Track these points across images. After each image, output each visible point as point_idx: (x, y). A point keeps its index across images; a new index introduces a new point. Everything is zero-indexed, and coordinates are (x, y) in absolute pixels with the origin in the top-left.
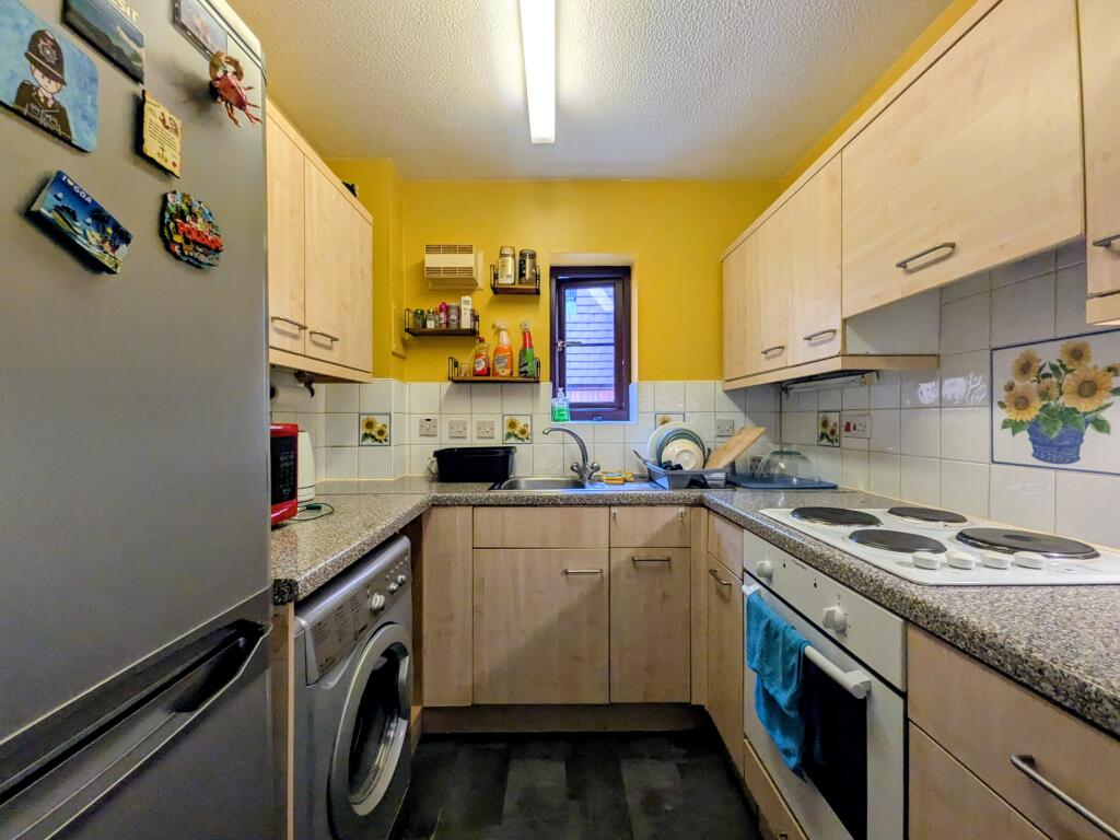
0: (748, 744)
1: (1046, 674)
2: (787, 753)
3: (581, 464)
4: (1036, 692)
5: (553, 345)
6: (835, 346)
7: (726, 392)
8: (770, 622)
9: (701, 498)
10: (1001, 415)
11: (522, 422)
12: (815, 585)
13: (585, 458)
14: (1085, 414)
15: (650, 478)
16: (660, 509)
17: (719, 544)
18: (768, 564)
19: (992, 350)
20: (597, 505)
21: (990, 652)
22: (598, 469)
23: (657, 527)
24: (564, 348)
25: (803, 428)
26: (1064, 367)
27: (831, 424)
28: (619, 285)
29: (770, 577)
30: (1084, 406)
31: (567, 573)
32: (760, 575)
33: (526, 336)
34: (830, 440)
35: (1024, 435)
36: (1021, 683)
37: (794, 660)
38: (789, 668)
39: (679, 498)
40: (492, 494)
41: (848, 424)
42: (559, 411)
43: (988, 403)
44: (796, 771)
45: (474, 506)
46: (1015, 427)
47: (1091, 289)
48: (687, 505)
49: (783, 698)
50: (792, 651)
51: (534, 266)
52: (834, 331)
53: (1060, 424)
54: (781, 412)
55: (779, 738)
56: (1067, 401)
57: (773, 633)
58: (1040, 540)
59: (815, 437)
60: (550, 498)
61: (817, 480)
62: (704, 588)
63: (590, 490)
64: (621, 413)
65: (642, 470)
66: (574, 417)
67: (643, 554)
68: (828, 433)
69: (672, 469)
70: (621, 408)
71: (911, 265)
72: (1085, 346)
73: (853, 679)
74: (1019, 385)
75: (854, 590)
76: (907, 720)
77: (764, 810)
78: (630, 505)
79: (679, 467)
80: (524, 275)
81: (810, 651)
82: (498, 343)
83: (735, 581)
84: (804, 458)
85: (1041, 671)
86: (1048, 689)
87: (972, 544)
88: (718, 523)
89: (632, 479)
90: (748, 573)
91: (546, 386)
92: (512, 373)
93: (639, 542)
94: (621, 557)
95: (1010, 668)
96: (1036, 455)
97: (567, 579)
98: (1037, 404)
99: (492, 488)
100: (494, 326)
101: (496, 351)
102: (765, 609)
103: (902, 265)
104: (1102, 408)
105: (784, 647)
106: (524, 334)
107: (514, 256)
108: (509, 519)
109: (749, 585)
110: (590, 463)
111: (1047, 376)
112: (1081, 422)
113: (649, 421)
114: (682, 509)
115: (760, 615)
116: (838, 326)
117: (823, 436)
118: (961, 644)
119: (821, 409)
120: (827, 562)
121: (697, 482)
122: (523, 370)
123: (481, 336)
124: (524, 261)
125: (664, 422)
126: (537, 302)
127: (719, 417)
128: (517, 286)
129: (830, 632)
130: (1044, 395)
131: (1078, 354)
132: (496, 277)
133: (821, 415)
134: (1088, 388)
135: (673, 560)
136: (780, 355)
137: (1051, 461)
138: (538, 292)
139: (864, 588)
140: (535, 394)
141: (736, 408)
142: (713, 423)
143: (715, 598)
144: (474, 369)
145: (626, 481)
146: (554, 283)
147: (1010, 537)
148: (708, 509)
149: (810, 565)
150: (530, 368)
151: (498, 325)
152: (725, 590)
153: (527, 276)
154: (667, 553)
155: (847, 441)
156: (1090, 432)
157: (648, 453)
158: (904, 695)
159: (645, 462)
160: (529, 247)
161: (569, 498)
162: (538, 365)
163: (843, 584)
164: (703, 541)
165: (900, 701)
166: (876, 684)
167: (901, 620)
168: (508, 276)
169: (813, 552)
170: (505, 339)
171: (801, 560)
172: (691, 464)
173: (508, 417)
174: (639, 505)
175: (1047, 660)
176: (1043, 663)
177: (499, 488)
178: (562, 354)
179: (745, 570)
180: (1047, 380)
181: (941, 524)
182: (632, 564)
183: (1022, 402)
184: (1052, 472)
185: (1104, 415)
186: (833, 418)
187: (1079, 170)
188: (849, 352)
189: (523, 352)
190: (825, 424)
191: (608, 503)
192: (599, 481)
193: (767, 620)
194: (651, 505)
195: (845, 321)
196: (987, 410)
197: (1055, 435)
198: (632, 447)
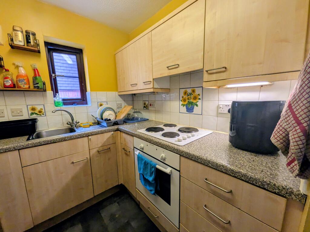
0: (137, 190)
1: (210, 162)
2: (151, 191)
3: (71, 121)
4: (208, 166)
5: (51, 76)
6: (151, 86)
7: (119, 95)
8: (145, 161)
9: (118, 128)
10: (181, 103)
11: (38, 108)
12: (157, 150)
13: (73, 120)
14: (194, 103)
15: (98, 123)
16: (105, 134)
17: (125, 141)
18: (142, 145)
19: (180, 89)
20: (83, 137)
21: (199, 160)
22: (79, 123)
23: (105, 140)
24: (55, 77)
25: (139, 105)
26: (191, 93)
27: (146, 104)
28: (78, 55)
29: (143, 149)
30: (194, 102)
31: (73, 163)
32: (141, 149)
33: (35, 70)
34: (146, 108)
35: (185, 107)
36: (205, 165)
37: (153, 169)
38: (152, 172)
39: (111, 130)
40: (30, 142)
41: (151, 104)
42: (58, 102)
43: (179, 100)
44: (154, 194)
45: (19, 150)
46: (183, 105)
47: (204, 80)
48: (114, 131)
49: (151, 179)
50: (153, 167)
51: (35, 39)
52: (151, 82)
53: (191, 105)
54: (133, 100)
55: (148, 188)
56: (192, 100)
57: (147, 163)
58: (190, 129)
59: (142, 107)
60: (62, 139)
61: (144, 118)
62: (121, 153)
63: (79, 132)
64: (84, 102)
65: (94, 120)
66: (65, 104)
67: (101, 149)
68: (146, 106)
69: (108, 121)
70: (84, 100)
71: (169, 68)
72: (195, 89)
73: (168, 170)
74: (184, 97)
75: (168, 150)
76: (180, 176)
77: (141, 202)
78: (96, 134)
79: (110, 120)
80: (30, 42)
81: (158, 166)
82: (19, 73)
83: (131, 150)
84: (141, 113)
85: (209, 162)
86: (210, 165)
87: (182, 132)
88: (124, 135)
89: (92, 124)
90: (135, 147)
91: (49, 93)
92: (29, 87)
93: (100, 145)
94: (94, 151)
95: (203, 162)
96: (187, 111)
97: (74, 165)
98: (187, 101)
99: (28, 139)
100: (14, 64)
101: (17, 77)
102: (144, 158)
103: (168, 67)
104: (197, 102)
105: (150, 167)
106: (34, 70)
107: (22, 32)
108: (41, 151)
109: (136, 151)
110: (75, 121)
111: (189, 95)
112: (194, 104)
113: (96, 105)
114: (112, 133)
115: (142, 159)
116: (152, 80)
117: (144, 107)
118: (193, 159)
119: (144, 100)
120: (160, 144)
121: (116, 123)
122: (36, 85)
123: (6, 68)
124: (29, 36)
125: (101, 105)
126: (39, 56)
127: (117, 102)
128: (26, 47)
129: (162, 161)
130: (188, 99)
131: (194, 91)
132: (12, 40)
133: (144, 102)
134: (195, 98)
135: (111, 148)
136: (136, 86)
137: (189, 112)
138: (39, 52)
139: (170, 149)
140: (45, 96)
141: (122, 100)
142: (116, 104)
143: (124, 155)
144: (4, 84)
145: (90, 125)
146: (47, 49)
147: (186, 129)
148: (120, 131)
149: (155, 145)
150: (40, 85)
151: (16, 64)
152: (128, 153)
153: (32, 43)
154: (109, 146)
155: (150, 108)
156: (195, 106)
157: (98, 116)
158: (179, 171)
159: (96, 118)
160: (31, 29)
161: (71, 137)
162: (44, 84)
163: (165, 149)
164: (119, 141)
165: (179, 172)
166: (173, 170)
167: (179, 155)
168: (20, 41)
169: (156, 142)
170: (22, 71)
171: (152, 144)
172: (112, 118)
173: (31, 106)
174: (98, 134)
175: (210, 160)
176: (209, 160)
177: (33, 139)
178: (55, 80)
179: (134, 147)
180: (189, 96)
181: (173, 127)
182: (98, 153)
183: (185, 100)
184: (189, 114)
185: (197, 103)
186: (147, 103)
187: (203, 54)
188: (155, 87)
189: (35, 78)
190: (145, 104)
191: (87, 135)
192: (80, 127)
193: (144, 161)
194: (103, 133)
195: (153, 79)
196: (179, 101)
197: (190, 107)
198: (91, 114)
